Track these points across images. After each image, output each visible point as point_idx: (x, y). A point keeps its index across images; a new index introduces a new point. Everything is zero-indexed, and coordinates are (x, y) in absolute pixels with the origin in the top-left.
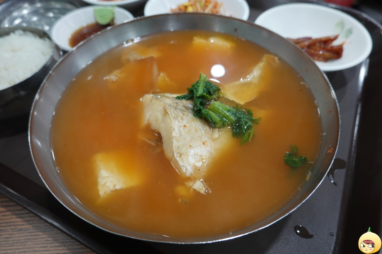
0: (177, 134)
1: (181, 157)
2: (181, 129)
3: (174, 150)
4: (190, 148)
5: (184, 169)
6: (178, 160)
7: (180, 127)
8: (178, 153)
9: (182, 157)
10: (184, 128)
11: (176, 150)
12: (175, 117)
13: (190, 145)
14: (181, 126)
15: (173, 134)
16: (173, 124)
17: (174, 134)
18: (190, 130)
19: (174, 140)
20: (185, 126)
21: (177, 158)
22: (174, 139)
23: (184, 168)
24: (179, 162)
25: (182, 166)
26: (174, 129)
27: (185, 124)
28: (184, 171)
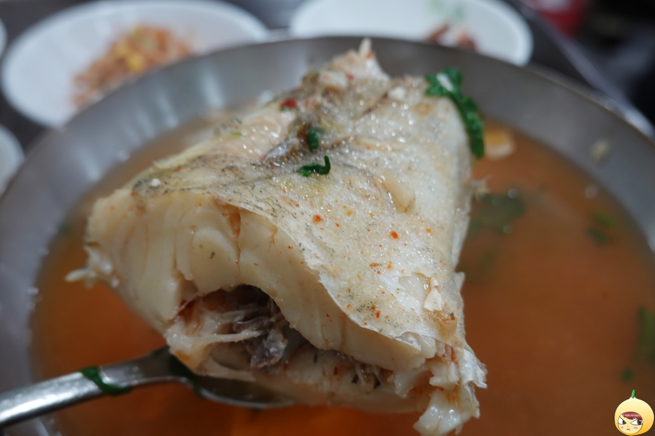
0: (318, 257)
1: (378, 315)
2: (317, 232)
3: (343, 308)
4: (379, 273)
5: (411, 342)
6: (376, 330)
7: (308, 229)
8: (359, 310)
9: (383, 314)
10: (320, 225)
11: (349, 306)
12: (274, 210)
13: (370, 263)
14: (309, 224)
15: (309, 265)
16: (287, 233)
17: (312, 262)
18: (338, 222)
19: (324, 280)
20: (318, 219)
21: (368, 327)
22: (321, 276)
23: (411, 338)
24: (382, 333)
25: (400, 337)
26: (302, 247)
27: (313, 212)
28: (416, 345)
